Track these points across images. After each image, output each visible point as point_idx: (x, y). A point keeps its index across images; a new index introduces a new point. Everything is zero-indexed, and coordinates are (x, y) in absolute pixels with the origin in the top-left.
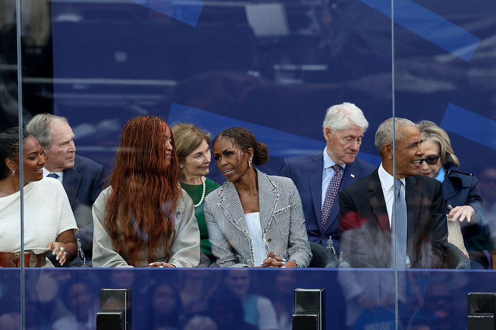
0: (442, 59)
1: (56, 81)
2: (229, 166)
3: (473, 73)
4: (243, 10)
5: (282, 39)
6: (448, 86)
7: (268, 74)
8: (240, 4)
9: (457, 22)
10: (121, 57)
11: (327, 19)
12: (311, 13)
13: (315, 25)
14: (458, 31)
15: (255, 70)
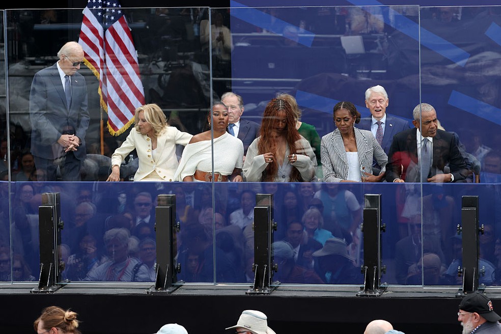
0: (451, 66)
1: (232, 79)
2: (345, 126)
3: (468, 74)
4: (339, 38)
5: (361, 54)
6: (454, 82)
7: (353, 74)
8: (338, 36)
9: (459, 46)
10: (271, 66)
11: (386, 44)
12: (377, 41)
13: (380, 47)
14: (459, 51)
15: (346, 73)
